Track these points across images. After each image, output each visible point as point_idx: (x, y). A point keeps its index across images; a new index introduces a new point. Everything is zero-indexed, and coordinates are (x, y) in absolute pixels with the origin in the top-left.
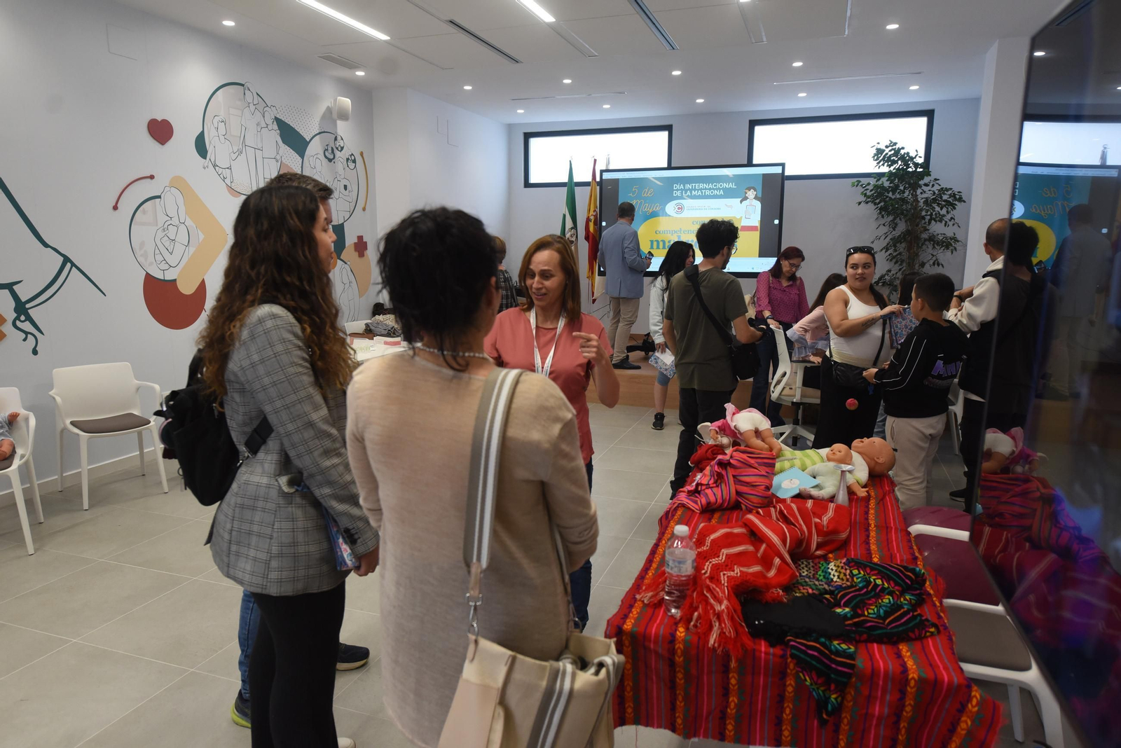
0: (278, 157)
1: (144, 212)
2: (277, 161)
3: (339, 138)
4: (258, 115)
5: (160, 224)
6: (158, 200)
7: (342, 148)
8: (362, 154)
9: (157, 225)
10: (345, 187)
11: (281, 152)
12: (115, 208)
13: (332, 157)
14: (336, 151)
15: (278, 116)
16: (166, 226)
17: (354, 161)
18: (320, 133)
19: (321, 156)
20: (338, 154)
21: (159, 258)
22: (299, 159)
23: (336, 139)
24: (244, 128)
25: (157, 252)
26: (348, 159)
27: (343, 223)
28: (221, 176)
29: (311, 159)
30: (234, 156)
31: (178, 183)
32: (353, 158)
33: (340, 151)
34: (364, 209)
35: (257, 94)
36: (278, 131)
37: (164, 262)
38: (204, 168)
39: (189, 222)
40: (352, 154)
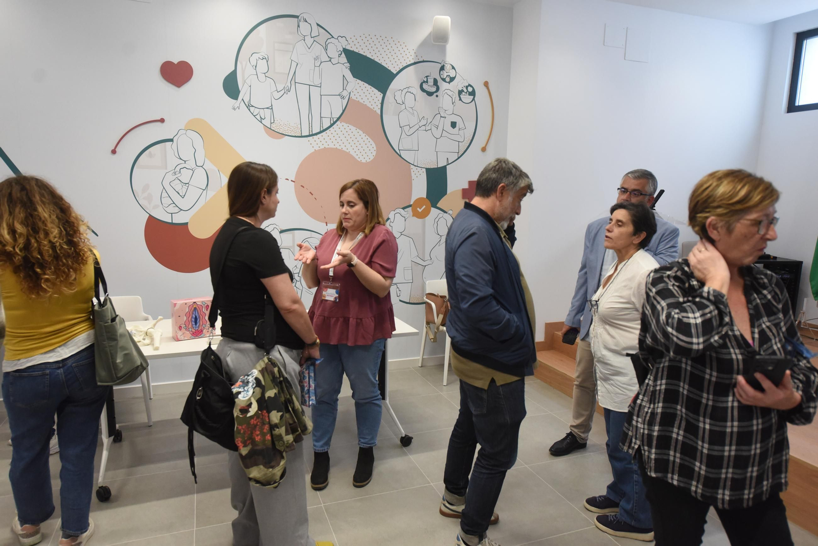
0: (345, 93)
1: (150, 155)
2: (343, 98)
3: (448, 67)
4: (318, 49)
5: (171, 167)
6: (168, 144)
7: (452, 79)
8: (486, 84)
9: (166, 169)
10: (454, 125)
11: (349, 88)
12: (114, 152)
13: (434, 89)
14: (440, 82)
15: (348, 48)
16: (178, 169)
17: (473, 93)
18: (415, 63)
19: (417, 90)
20: (443, 86)
21: (167, 201)
22: (379, 95)
23: (442, 68)
24: (294, 65)
25: (165, 194)
26: (460, 92)
27: (444, 168)
28: (258, 117)
29: (398, 94)
30: (277, 95)
31: (197, 127)
32: (470, 89)
33: (449, 83)
34: (484, 149)
35: (318, 25)
36: (348, 65)
37: (174, 205)
38: (234, 109)
39: (209, 165)
40: (470, 85)
